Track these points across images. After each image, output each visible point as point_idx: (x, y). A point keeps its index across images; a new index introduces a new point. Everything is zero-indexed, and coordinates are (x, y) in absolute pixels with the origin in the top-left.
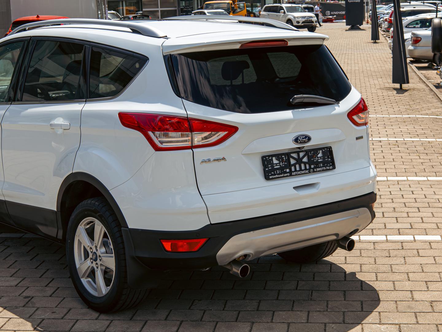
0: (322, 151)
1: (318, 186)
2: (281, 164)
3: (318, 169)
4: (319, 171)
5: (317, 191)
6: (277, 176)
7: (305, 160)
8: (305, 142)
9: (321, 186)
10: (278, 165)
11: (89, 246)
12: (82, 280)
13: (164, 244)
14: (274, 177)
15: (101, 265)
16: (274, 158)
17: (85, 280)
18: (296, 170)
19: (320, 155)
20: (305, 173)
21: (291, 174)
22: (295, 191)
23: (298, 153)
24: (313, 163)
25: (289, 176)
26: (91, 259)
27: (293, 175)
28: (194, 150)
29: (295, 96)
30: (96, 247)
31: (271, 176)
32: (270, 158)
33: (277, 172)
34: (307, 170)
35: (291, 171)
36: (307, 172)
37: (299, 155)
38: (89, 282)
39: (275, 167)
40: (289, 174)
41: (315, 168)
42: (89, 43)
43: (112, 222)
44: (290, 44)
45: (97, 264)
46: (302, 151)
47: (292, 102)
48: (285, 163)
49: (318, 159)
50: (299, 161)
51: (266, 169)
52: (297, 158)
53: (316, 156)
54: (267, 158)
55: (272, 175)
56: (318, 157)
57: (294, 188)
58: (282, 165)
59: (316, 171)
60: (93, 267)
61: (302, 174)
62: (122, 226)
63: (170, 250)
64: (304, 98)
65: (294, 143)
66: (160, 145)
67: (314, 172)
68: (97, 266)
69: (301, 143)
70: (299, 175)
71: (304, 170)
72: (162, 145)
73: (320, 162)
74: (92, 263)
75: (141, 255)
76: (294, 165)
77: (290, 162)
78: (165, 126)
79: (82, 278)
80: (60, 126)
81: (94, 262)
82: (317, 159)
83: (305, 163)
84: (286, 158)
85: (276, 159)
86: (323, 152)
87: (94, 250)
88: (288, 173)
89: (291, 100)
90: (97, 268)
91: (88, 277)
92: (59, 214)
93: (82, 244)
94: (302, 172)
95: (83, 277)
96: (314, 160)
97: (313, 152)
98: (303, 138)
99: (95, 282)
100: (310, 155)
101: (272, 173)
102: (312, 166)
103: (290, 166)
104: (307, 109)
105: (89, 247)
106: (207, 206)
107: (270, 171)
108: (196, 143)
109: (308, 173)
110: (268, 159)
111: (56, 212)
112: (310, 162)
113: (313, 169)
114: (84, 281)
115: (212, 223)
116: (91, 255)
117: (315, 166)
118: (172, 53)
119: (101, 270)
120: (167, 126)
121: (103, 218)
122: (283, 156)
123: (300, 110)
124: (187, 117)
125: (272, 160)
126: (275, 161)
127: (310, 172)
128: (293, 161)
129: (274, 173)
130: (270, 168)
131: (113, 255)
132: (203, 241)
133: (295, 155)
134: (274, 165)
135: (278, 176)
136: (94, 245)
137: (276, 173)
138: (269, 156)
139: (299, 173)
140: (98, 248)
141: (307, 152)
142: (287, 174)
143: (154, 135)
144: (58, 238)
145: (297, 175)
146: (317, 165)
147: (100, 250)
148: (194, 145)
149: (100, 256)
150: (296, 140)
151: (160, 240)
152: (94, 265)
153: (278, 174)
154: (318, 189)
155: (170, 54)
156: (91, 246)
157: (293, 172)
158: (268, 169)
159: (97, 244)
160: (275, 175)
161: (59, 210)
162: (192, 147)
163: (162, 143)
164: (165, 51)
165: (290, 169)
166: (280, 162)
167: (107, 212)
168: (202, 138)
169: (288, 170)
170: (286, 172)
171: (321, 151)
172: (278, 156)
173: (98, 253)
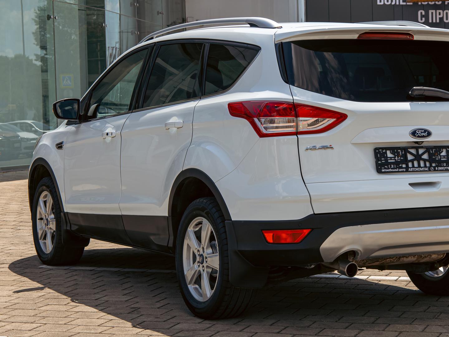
0: (446, 150)
1: (439, 185)
2: (396, 158)
3: (440, 168)
4: (441, 170)
5: (438, 190)
6: (390, 170)
7: (425, 156)
8: (423, 137)
9: (442, 186)
10: (392, 159)
11: (196, 248)
12: (189, 286)
13: (266, 235)
14: (388, 170)
15: (207, 267)
16: (388, 152)
17: (193, 286)
18: (413, 166)
19: (444, 153)
20: (424, 171)
21: (407, 170)
22: (410, 188)
23: (417, 149)
24: (434, 161)
25: (405, 172)
26: (199, 262)
27: (410, 171)
28: (299, 136)
29: (414, 87)
30: (203, 248)
31: (383, 169)
32: (384, 151)
33: (391, 166)
34: (427, 167)
35: (407, 167)
36: (426, 169)
37: (418, 152)
38: (196, 289)
39: (389, 161)
40: (404, 170)
41: (437, 166)
42: (208, 41)
43: (218, 218)
44: (416, 38)
45: (203, 266)
46: (422, 147)
47: (411, 94)
48: (401, 158)
49: (441, 158)
50: (418, 157)
51: (379, 162)
52: (416, 154)
53: (438, 154)
54: (380, 150)
55: (385, 168)
56: (441, 156)
57: (411, 184)
58: (398, 159)
59: (438, 170)
60: (199, 271)
61: (420, 171)
62: (226, 219)
63: (272, 241)
64: (425, 90)
65: (412, 136)
66: (264, 131)
67: (435, 170)
68: (203, 269)
69: (419, 137)
70: (416, 171)
71: (423, 167)
72: (266, 130)
73: (444, 162)
74: (199, 266)
75: (243, 248)
76: (412, 161)
77: (406, 157)
78: (272, 113)
79: (189, 285)
80: (174, 124)
81: (201, 265)
82: (439, 157)
83: (425, 161)
84: (403, 153)
85: (391, 153)
86: (447, 152)
87: (201, 252)
88: (404, 168)
89: (410, 92)
90: (204, 270)
91: (195, 283)
92: (170, 219)
93: (191, 249)
94: (421, 169)
95: (190, 283)
96: (436, 158)
97: (435, 150)
98: (422, 132)
99: (200, 287)
100: (431, 152)
101: (386, 167)
102: (434, 165)
103: (406, 161)
104: (428, 103)
105: (197, 250)
106: (311, 194)
107: (382, 165)
108: (301, 129)
109: (427, 171)
110: (381, 152)
111: (167, 217)
112: (431, 160)
113: (434, 167)
114: (191, 287)
115: (315, 213)
116: (198, 259)
117: (437, 164)
118: (283, 41)
119: (207, 272)
120: (274, 114)
121: (209, 215)
122: (399, 151)
123: (420, 103)
124: (293, 102)
125: (386, 153)
126: (389, 154)
127: (430, 170)
128: (410, 157)
129: (388, 167)
130: (383, 161)
131: (218, 254)
132: (306, 232)
133: (413, 151)
134: (388, 159)
135: (392, 170)
136: (202, 246)
137: (389, 167)
138: (383, 149)
139: (417, 169)
140: (205, 250)
141: (428, 149)
142: (402, 169)
143: (259, 120)
144: (169, 246)
145: (414, 171)
146: (440, 163)
147: (206, 250)
148: (299, 131)
149: (206, 258)
150: (414, 133)
151: (262, 230)
152: (201, 269)
153: (392, 169)
154: (438, 189)
155: (282, 42)
156: (198, 248)
157: (410, 168)
158: (381, 162)
159: (204, 245)
160: (388, 168)
161: (170, 215)
162: (297, 133)
163: (266, 128)
164: (276, 40)
165: (407, 165)
166: (395, 156)
167: (214, 208)
168: (308, 124)
169: (404, 166)
170: (402, 168)
171: (444, 150)
172: (394, 150)
173: (205, 255)
